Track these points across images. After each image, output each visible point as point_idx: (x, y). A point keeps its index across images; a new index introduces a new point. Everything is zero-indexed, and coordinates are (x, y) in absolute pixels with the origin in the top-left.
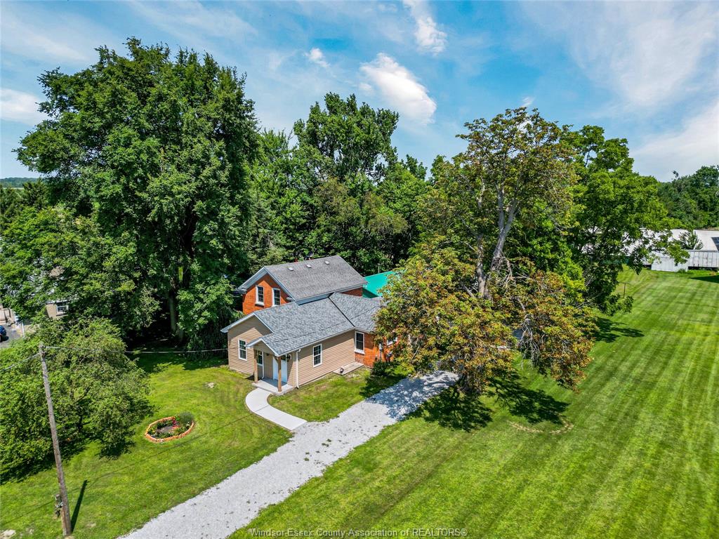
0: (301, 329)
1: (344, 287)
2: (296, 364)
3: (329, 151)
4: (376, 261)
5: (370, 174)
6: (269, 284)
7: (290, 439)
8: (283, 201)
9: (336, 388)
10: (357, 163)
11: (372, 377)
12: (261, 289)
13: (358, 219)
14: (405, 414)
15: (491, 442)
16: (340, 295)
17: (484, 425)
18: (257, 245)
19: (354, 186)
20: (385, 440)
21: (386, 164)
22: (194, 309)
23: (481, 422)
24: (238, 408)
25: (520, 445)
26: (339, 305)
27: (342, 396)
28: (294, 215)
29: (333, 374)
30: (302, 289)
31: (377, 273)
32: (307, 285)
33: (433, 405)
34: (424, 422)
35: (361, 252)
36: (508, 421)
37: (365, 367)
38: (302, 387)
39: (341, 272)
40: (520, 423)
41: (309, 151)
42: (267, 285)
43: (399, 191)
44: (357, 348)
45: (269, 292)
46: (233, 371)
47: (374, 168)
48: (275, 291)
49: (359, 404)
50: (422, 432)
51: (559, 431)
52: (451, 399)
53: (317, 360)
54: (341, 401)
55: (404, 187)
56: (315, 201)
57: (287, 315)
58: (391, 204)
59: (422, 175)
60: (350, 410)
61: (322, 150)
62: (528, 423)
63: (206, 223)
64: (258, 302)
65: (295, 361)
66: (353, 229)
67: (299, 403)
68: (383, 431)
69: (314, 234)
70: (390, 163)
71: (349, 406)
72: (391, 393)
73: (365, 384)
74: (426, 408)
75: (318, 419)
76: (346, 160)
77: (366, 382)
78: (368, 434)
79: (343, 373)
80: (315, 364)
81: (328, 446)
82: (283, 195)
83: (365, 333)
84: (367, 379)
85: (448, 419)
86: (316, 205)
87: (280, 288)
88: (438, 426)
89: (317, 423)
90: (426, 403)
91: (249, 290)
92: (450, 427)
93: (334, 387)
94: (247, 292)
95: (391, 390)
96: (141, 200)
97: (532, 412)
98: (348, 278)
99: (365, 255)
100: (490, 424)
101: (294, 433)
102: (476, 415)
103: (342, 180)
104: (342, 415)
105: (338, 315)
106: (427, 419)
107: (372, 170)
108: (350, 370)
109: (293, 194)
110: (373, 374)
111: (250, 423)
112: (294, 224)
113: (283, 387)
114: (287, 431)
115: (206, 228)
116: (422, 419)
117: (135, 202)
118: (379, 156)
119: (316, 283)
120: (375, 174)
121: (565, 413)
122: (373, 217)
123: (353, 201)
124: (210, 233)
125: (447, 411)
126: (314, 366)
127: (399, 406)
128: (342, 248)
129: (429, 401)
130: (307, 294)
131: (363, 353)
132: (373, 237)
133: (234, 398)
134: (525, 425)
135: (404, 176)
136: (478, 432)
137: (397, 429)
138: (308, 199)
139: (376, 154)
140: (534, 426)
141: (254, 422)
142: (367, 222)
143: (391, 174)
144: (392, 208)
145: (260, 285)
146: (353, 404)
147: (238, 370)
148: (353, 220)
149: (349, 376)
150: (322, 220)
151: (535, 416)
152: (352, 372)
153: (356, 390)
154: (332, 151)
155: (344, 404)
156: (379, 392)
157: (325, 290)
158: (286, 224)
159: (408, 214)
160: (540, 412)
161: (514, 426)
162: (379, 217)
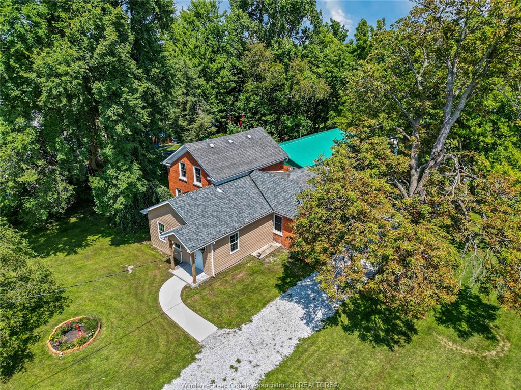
0: (217, 217)
1: (265, 162)
2: (211, 255)
3: (258, 15)
4: (298, 126)
5: (296, 38)
6: (190, 162)
7: (197, 356)
8: (214, 66)
9: (252, 277)
10: (283, 27)
11: (288, 262)
12: (183, 165)
13: (283, 84)
14: (322, 321)
15: (418, 369)
16: (260, 173)
17: (408, 340)
18: (187, 112)
19: (280, 51)
20: (300, 362)
21: (311, 28)
22: (108, 195)
23: (405, 334)
24: (150, 303)
25: (453, 376)
26: (259, 183)
27: (257, 290)
28: (224, 80)
29: (251, 258)
30: (222, 168)
31: (299, 137)
32: (228, 163)
33: (351, 307)
34: (342, 333)
35: (285, 117)
36: (435, 334)
37: (282, 249)
38: (219, 275)
39: (263, 146)
40: (449, 337)
41: (238, 16)
42: (188, 162)
43: (322, 55)
44: (276, 229)
45: (191, 170)
46: (155, 249)
47: (300, 32)
48: (196, 169)
49: (274, 302)
50: (341, 349)
51: (494, 353)
52: (371, 299)
53: (234, 247)
54: (256, 296)
55: (327, 51)
56: (244, 65)
57: (204, 201)
58: (314, 68)
59: (343, 38)
60: (265, 311)
61: (251, 15)
62: (458, 339)
63: (109, 106)
64: (181, 177)
65: (210, 252)
66: (278, 94)
67: (213, 299)
68: (298, 346)
69: (242, 97)
70: (315, 26)
71: (264, 305)
72: (307, 286)
73: (281, 272)
74: (344, 312)
75: (230, 325)
76: (274, 25)
77: (283, 269)
78: (281, 350)
79: (261, 257)
80: (232, 251)
81: (236, 369)
82: (214, 61)
83: (284, 217)
84: (284, 265)
85: (368, 329)
86: (244, 69)
87: (200, 167)
88: (358, 341)
89: (228, 330)
90: (344, 304)
91: (173, 164)
92: (371, 341)
93: (251, 275)
94: (171, 167)
95: (308, 282)
96: (28, 82)
97: (460, 320)
98: (269, 153)
99: (288, 119)
100: (414, 337)
101: (202, 347)
102: (398, 322)
103: (269, 45)
104: (255, 318)
105: (257, 196)
106: (345, 328)
107: (298, 33)
108: (268, 252)
109: (224, 59)
110: (290, 258)
111: (158, 328)
112: (225, 88)
113: (198, 277)
114: (195, 342)
115: (109, 112)
116: (339, 327)
117: (23, 83)
118: (305, 19)
119: (237, 160)
120: (302, 38)
121: (497, 322)
122: (297, 83)
123: (279, 67)
124: (114, 118)
125: (367, 316)
126: (231, 253)
127: (316, 306)
128: (267, 112)
129: (347, 301)
130: (228, 173)
131: (281, 234)
132: (296, 102)
133: (148, 288)
134: (455, 342)
135: (327, 40)
136: (403, 351)
137: (313, 344)
138: (238, 64)
139: (302, 17)
140: (465, 343)
141: (163, 327)
142: (291, 88)
143: (315, 38)
144: (315, 72)
145: (182, 161)
146: (268, 302)
147: (160, 249)
148: (278, 85)
149: (267, 260)
150: (250, 85)
151: (464, 326)
152: (270, 255)
153: (273, 281)
154: (261, 16)
155: (259, 301)
156: (295, 285)
157: (245, 168)
158: (217, 88)
159: (330, 79)
160: (469, 320)
161: (442, 343)
162: (302, 83)
